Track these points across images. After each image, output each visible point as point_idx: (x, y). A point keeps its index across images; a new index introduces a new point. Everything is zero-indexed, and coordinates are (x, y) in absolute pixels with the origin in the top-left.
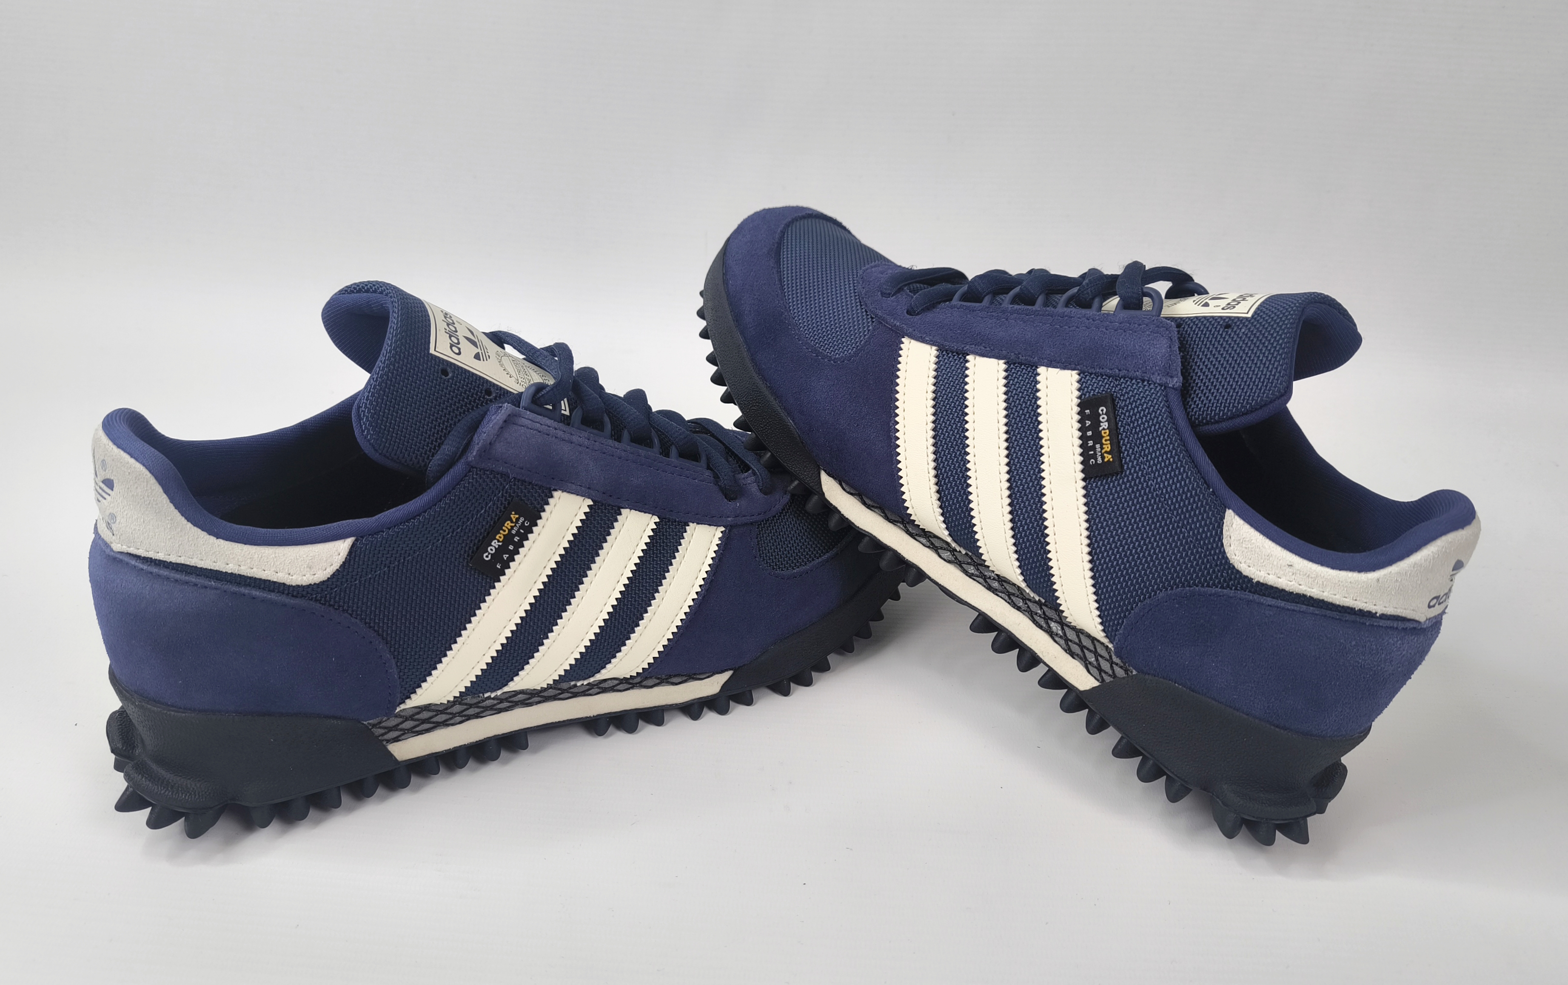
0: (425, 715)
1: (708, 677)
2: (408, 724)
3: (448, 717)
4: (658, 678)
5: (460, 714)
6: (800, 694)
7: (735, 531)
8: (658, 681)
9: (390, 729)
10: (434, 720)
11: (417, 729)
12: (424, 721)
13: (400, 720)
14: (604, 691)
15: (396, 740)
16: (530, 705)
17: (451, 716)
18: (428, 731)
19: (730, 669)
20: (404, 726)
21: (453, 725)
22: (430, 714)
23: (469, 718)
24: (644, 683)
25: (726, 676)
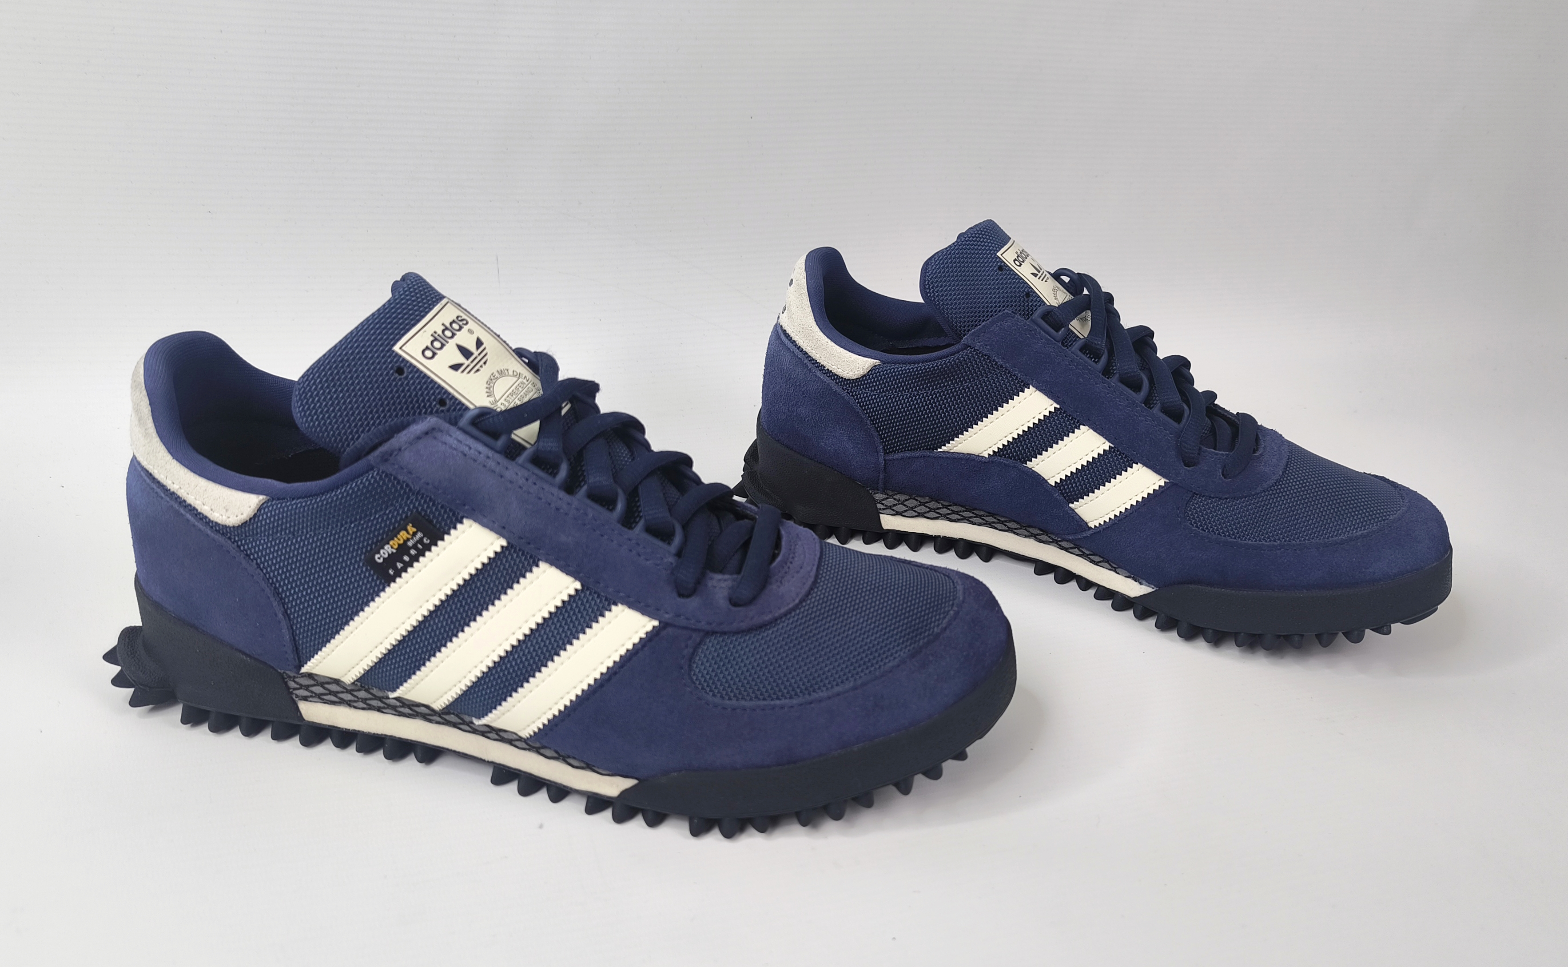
0: (334, 687)
1: (609, 775)
2: (318, 690)
3: (352, 698)
4: (557, 752)
5: (364, 700)
6: (714, 841)
7: (670, 630)
8: (555, 755)
9: (301, 687)
10: (341, 695)
11: (325, 697)
12: (331, 693)
13: (312, 682)
14: (502, 740)
15: (305, 699)
16: (430, 721)
17: (356, 699)
18: (333, 703)
19: (636, 779)
20: (314, 689)
21: (355, 707)
22: (339, 689)
23: (370, 708)
24: (542, 751)
25: (629, 783)
